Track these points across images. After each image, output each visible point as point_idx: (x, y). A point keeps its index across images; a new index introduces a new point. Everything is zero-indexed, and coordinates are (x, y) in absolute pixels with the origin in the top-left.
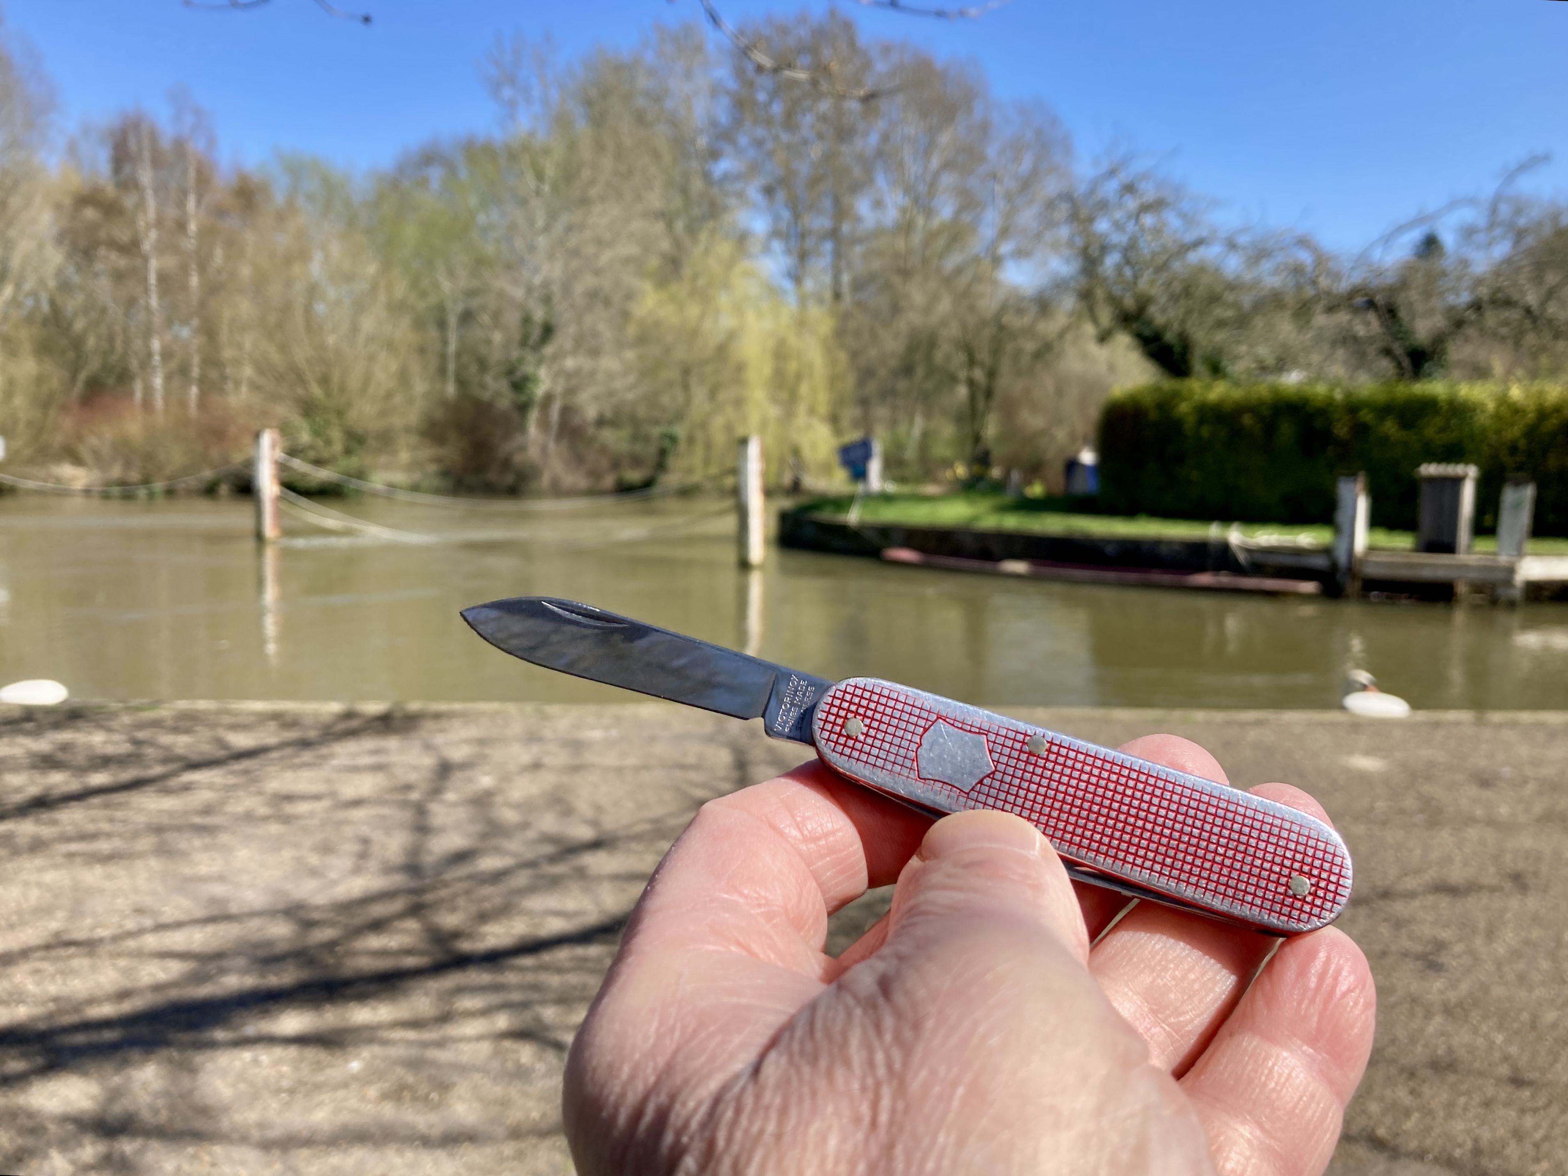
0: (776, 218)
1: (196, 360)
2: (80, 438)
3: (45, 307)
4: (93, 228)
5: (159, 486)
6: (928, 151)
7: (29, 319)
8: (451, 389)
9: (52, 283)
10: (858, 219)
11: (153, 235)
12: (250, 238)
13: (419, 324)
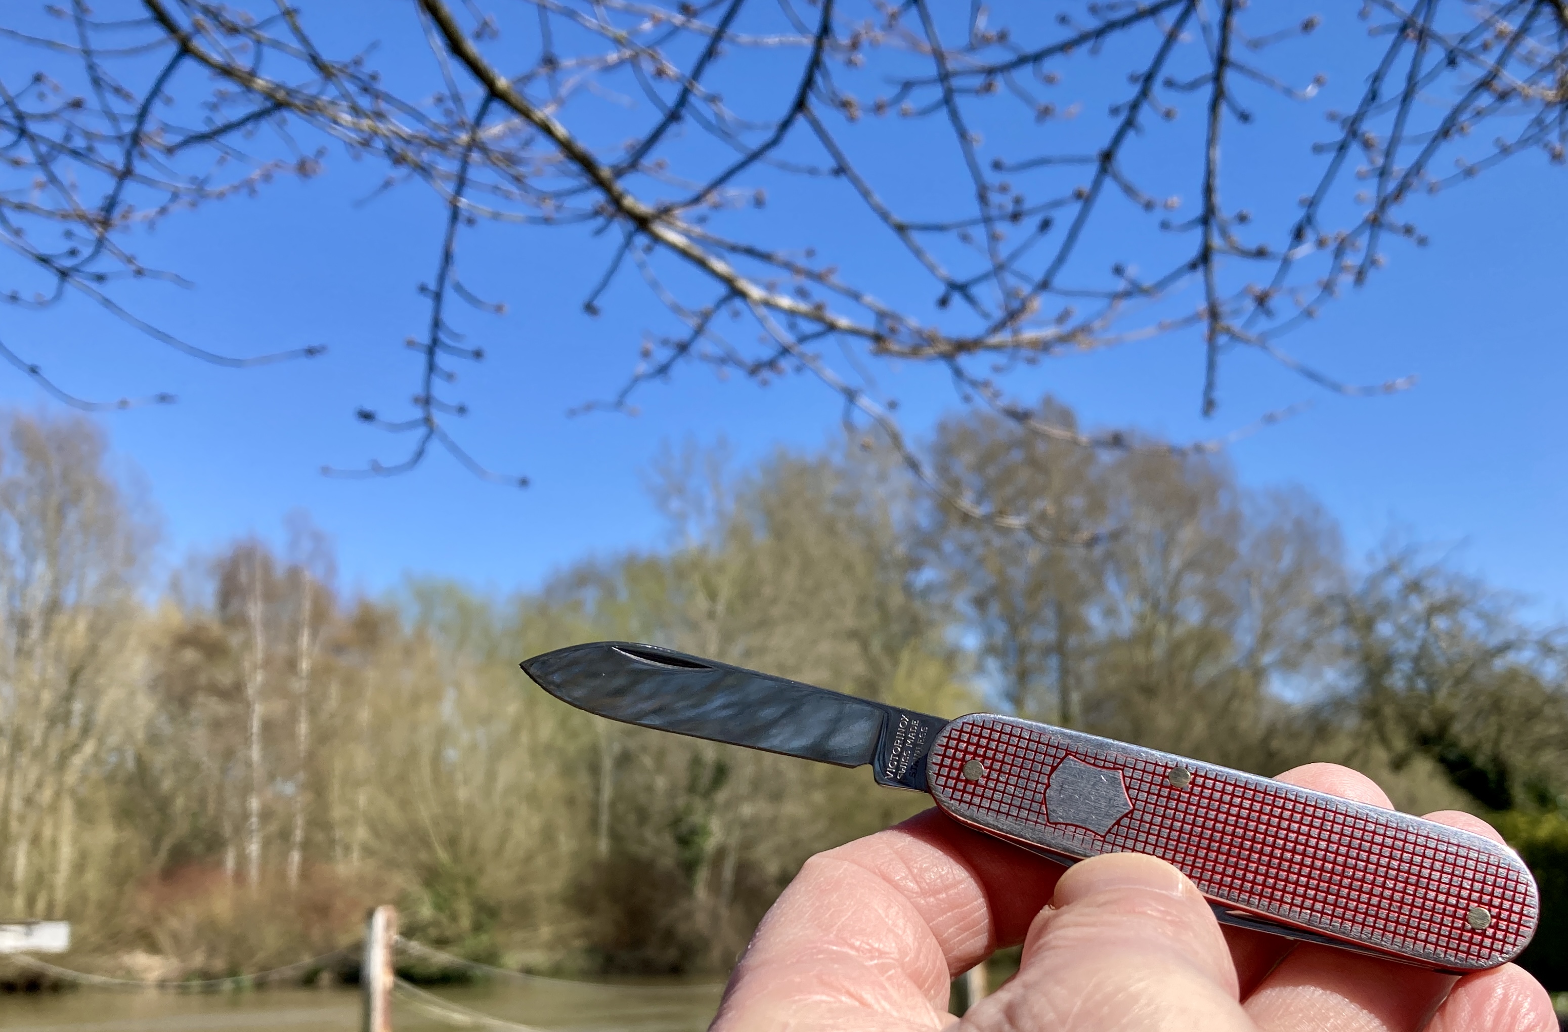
0: (989, 632)
1: (300, 821)
2: (158, 920)
3: (130, 764)
4: (192, 672)
5: (247, 978)
6: (1166, 550)
7: (110, 779)
8: (603, 846)
9: (140, 735)
10: (1087, 629)
11: (259, 677)
12: (371, 675)
13: (567, 770)
